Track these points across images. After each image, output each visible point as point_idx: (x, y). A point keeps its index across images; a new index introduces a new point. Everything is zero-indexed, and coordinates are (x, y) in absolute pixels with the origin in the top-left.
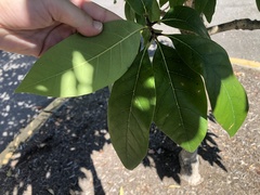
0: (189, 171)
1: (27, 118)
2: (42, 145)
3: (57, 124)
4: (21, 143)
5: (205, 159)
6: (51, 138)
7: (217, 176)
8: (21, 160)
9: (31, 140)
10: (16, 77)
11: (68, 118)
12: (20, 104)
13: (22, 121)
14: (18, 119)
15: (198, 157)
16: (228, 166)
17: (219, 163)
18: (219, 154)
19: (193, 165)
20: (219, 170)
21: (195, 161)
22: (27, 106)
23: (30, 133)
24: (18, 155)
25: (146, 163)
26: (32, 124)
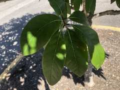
0: (88, 80)
1: (13, 57)
2: (21, 70)
3: (27, 59)
4: (11, 69)
5: (96, 74)
6: (24, 66)
7: (101, 82)
8: (11, 77)
9: (16, 67)
10: (8, 38)
11: (32, 57)
12: (10, 50)
13: (11, 59)
14: (9, 57)
15: (92, 73)
16: (106, 77)
17: (102, 76)
18: (102, 72)
19: (90, 77)
20: (102, 79)
21: (91, 76)
22: (13, 51)
23: (15, 64)
24: (10, 74)
25: (69, 77)
26: (15, 60)
